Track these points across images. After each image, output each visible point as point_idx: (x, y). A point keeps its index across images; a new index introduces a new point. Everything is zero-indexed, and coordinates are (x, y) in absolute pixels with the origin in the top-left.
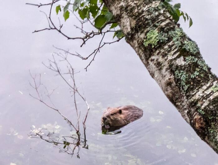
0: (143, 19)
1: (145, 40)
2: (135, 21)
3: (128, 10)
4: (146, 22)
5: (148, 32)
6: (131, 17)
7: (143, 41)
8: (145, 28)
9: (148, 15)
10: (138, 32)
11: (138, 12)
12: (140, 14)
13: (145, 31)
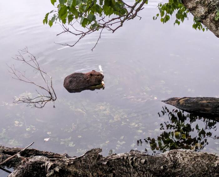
0: (212, 6)
1: (215, 17)
2: (207, 8)
3: (201, 3)
4: (214, 7)
5: (216, 12)
6: (204, 6)
7: (214, 18)
8: (214, 10)
9: (214, 3)
10: (210, 14)
11: (208, 3)
12: (209, 4)
13: (215, 12)
